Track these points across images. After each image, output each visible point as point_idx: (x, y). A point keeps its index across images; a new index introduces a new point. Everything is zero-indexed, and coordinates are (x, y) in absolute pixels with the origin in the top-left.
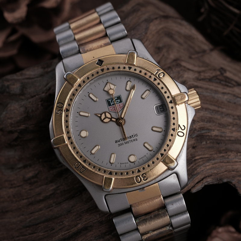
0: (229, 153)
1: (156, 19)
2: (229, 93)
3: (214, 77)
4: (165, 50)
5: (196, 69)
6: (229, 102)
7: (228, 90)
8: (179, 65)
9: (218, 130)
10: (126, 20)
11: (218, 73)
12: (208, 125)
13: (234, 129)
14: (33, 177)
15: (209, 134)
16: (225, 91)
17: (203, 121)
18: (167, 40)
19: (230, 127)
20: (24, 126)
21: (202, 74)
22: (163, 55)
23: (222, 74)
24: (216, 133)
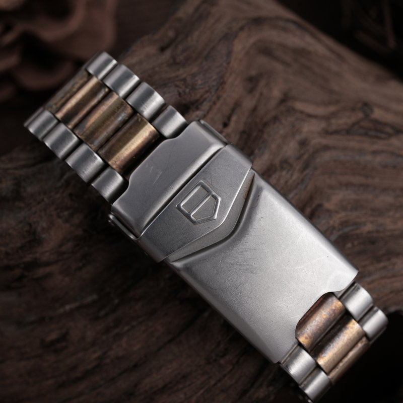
0: (394, 260)
1: (242, 29)
2: (383, 152)
3: (354, 124)
4: (262, 83)
5: (321, 111)
6: (385, 166)
7: (379, 145)
8: (291, 111)
9: (372, 222)
10: (189, 39)
11: (360, 115)
12: (353, 215)
13: (398, 215)
14: (58, 340)
15: (358, 232)
16: (376, 147)
17: (344, 208)
18: (262, 60)
19: (391, 213)
20: (31, 256)
21: (333, 121)
22: (261, 94)
23: (367, 116)
24: (369, 227)
